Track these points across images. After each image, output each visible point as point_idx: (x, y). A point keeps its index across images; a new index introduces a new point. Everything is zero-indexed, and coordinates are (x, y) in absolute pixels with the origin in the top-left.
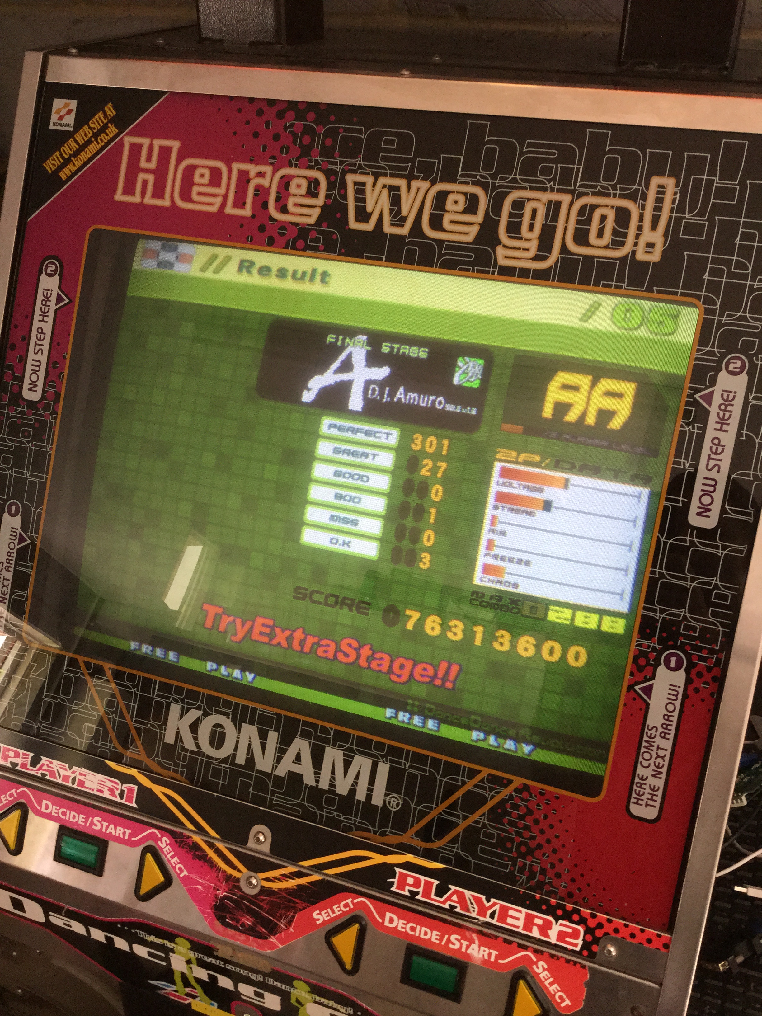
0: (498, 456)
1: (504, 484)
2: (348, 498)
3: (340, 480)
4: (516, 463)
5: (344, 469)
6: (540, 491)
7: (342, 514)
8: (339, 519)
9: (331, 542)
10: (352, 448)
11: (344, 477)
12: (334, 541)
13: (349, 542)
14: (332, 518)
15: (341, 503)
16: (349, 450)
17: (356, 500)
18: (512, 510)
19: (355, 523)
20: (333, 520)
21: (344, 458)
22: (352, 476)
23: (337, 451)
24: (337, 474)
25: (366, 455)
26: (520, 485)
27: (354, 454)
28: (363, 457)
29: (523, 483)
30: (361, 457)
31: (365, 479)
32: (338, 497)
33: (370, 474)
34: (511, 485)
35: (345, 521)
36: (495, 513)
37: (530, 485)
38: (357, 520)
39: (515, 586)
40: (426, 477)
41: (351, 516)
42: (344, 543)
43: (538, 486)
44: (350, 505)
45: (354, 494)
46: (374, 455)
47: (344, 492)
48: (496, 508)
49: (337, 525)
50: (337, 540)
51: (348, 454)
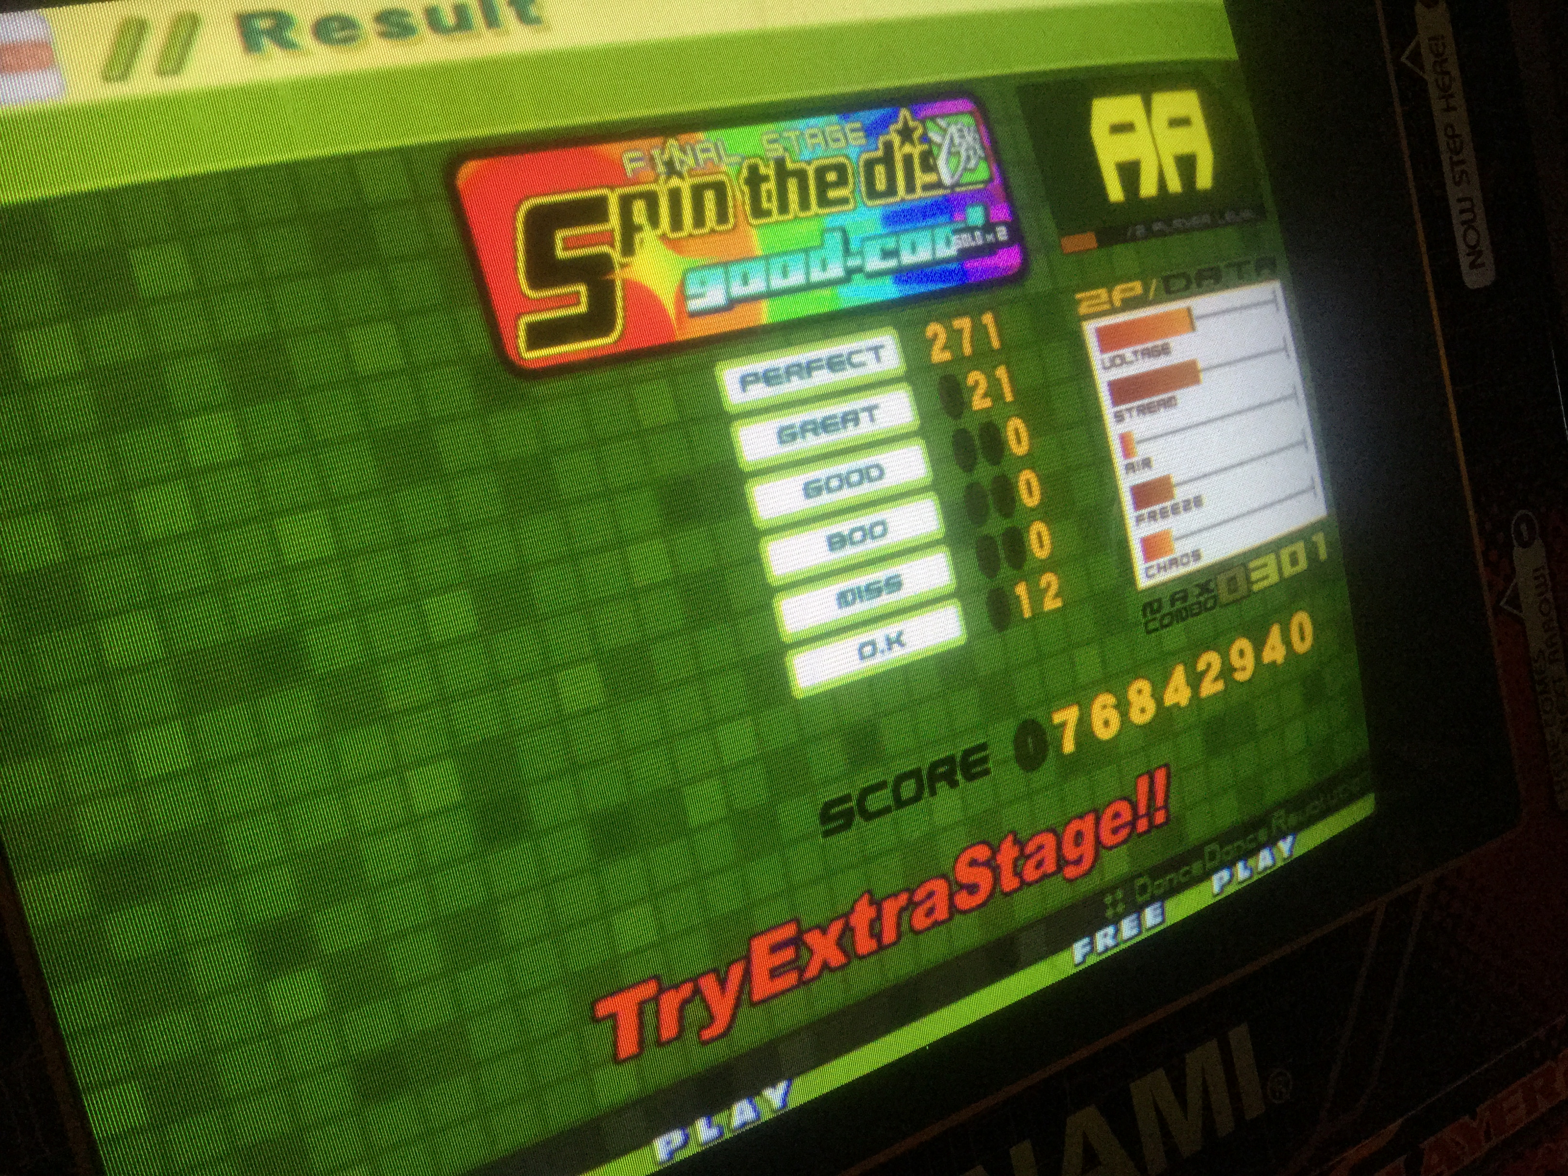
0: (1083, 309)
1: (1113, 364)
2: (858, 536)
3: (826, 500)
4: (1113, 311)
5: (820, 472)
6: (1165, 350)
7: (861, 580)
8: (859, 594)
9: (862, 657)
10: (818, 413)
11: (830, 490)
12: (868, 650)
13: (900, 634)
14: (843, 599)
15: (849, 553)
16: (813, 422)
17: (878, 530)
18: (1142, 410)
19: (894, 584)
20: (847, 604)
21: (812, 443)
22: (844, 481)
23: (786, 435)
24: (811, 490)
25: (851, 418)
26: (1135, 353)
27: (825, 426)
28: (850, 425)
29: (1139, 347)
30: (845, 427)
31: (874, 473)
32: (837, 542)
33: (882, 457)
34: (1124, 361)
35: (873, 591)
36: (1121, 428)
37: (1149, 345)
38: (898, 576)
39: (1196, 555)
40: (987, 410)
41: (879, 574)
42: (890, 643)
43: (1159, 343)
44: (871, 547)
45: (865, 519)
46: (870, 409)
47: (843, 526)
48: (1119, 417)
49: (861, 608)
50: (873, 643)
51: (815, 431)
